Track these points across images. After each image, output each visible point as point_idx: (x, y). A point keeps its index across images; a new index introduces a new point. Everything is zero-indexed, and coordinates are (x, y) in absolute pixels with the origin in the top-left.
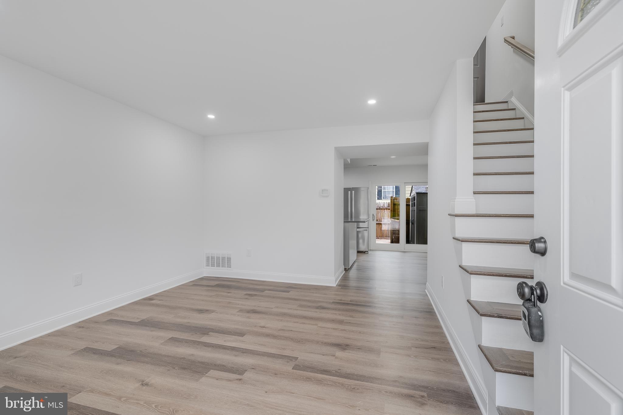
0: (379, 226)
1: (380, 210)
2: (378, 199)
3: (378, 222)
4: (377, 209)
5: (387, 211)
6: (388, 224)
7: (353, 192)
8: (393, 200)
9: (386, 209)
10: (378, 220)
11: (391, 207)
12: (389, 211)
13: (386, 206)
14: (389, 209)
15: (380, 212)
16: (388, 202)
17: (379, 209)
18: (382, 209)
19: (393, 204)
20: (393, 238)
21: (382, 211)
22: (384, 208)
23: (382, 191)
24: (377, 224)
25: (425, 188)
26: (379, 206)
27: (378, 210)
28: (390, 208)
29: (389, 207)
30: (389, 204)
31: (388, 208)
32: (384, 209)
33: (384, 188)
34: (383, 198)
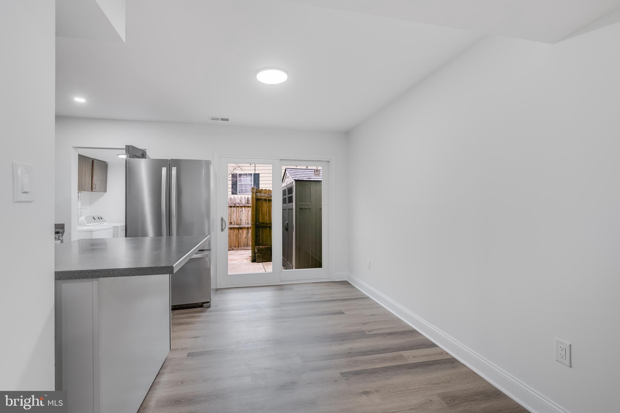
0: (234, 231)
1: (235, 209)
2: (233, 193)
3: (232, 226)
4: (231, 207)
5: (245, 209)
6: (247, 228)
7: (174, 171)
8: (256, 192)
9: (245, 207)
10: (233, 223)
11: (253, 203)
12: (250, 209)
13: (244, 202)
14: (248, 207)
15: (235, 212)
16: (246, 197)
17: (234, 207)
18: (238, 207)
19: (256, 199)
20: (256, 251)
21: (238, 210)
22: (241, 205)
23: (238, 183)
24: (231, 228)
25: (314, 171)
26: (234, 203)
27: (233, 209)
28: (250, 205)
29: (248, 203)
30: (248, 200)
31: (247, 205)
32: (242, 207)
33: (241, 181)
34: (239, 193)
